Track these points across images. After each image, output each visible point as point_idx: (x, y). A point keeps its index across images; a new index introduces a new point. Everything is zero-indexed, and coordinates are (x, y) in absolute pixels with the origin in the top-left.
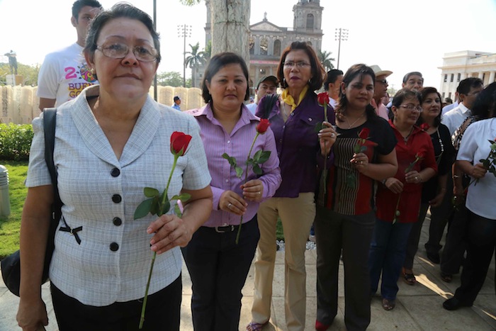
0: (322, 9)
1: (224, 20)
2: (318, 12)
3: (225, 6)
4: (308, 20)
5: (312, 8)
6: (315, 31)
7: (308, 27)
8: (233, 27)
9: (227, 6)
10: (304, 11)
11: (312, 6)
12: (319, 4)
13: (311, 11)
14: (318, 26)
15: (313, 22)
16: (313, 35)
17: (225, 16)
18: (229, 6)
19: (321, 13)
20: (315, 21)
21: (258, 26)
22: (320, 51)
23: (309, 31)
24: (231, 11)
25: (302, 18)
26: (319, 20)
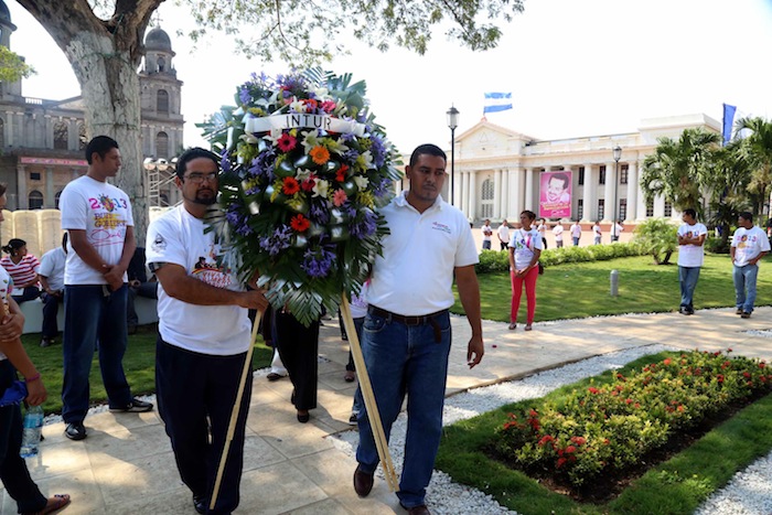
0: (180, 83)
1: (110, 122)
2: (174, 88)
3: (110, 104)
4: (158, 99)
5: (164, 81)
6: (172, 117)
7: (159, 110)
8: (125, 132)
9: (113, 104)
10: (152, 86)
11: (165, 78)
12: (175, 75)
13: (163, 86)
14: (176, 110)
15: (167, 103)
16: (169, 122)
17: (112, 115)
18: (116, 103)
19: (179, 89)
20: (170, 101)
21: (72, 103)
22: (182, 147)
23: (162, 116)
24: (119, 111)
25: (148, 96)
26: (176, 99)
